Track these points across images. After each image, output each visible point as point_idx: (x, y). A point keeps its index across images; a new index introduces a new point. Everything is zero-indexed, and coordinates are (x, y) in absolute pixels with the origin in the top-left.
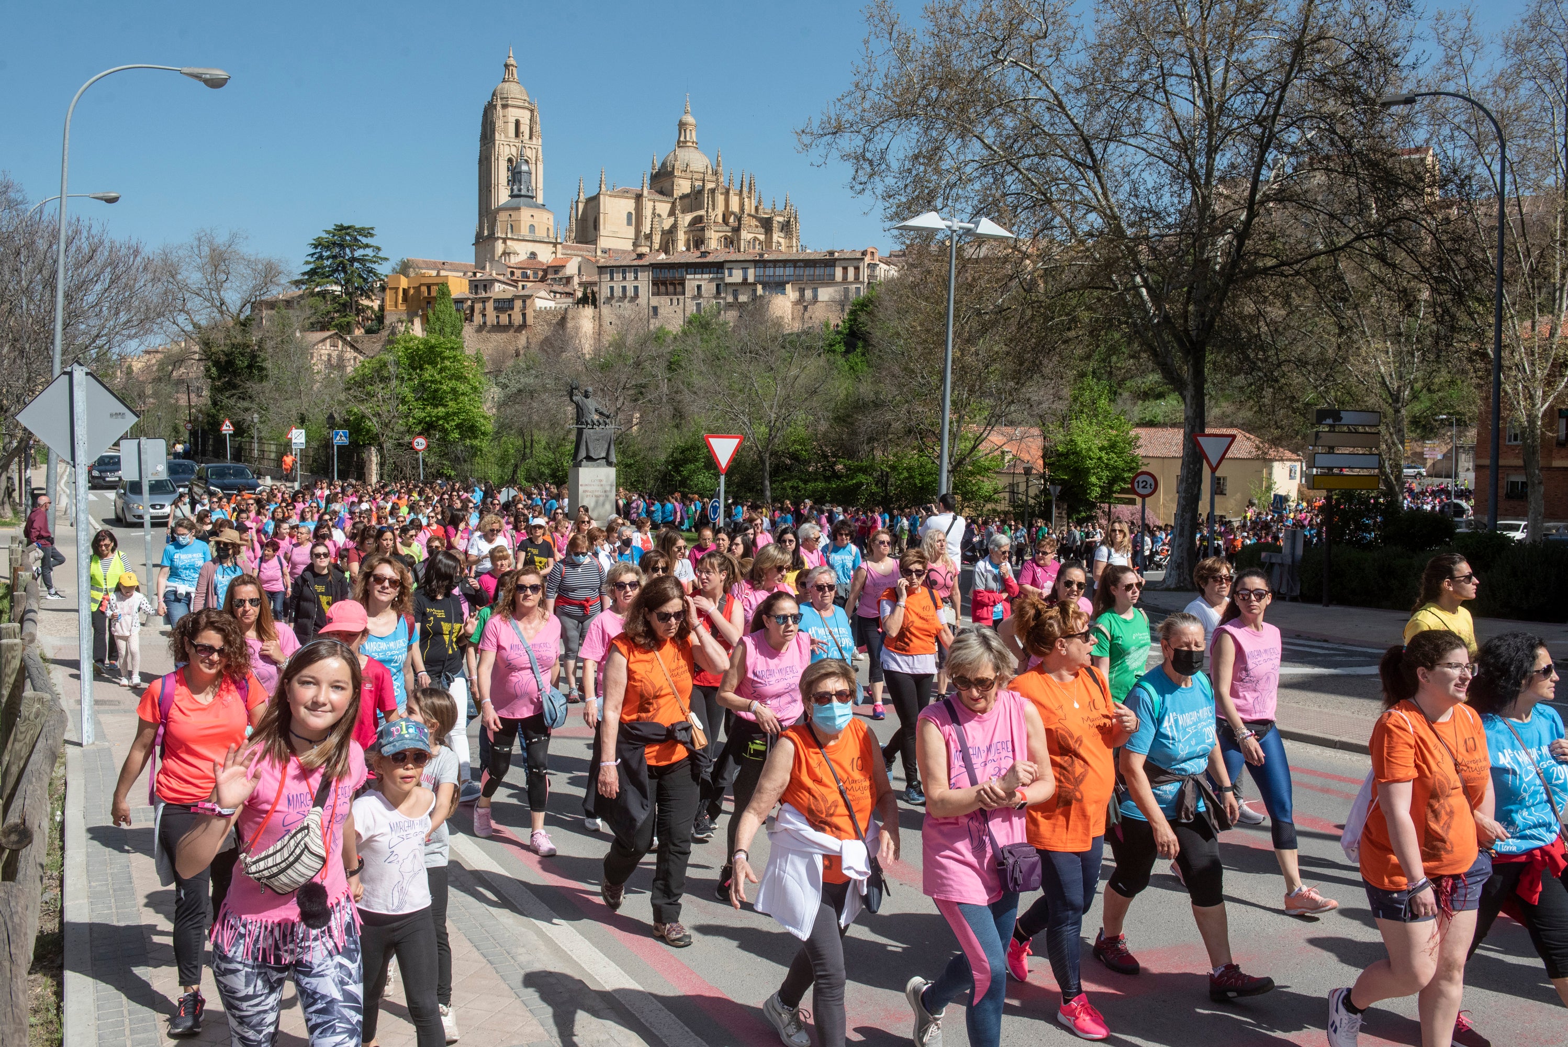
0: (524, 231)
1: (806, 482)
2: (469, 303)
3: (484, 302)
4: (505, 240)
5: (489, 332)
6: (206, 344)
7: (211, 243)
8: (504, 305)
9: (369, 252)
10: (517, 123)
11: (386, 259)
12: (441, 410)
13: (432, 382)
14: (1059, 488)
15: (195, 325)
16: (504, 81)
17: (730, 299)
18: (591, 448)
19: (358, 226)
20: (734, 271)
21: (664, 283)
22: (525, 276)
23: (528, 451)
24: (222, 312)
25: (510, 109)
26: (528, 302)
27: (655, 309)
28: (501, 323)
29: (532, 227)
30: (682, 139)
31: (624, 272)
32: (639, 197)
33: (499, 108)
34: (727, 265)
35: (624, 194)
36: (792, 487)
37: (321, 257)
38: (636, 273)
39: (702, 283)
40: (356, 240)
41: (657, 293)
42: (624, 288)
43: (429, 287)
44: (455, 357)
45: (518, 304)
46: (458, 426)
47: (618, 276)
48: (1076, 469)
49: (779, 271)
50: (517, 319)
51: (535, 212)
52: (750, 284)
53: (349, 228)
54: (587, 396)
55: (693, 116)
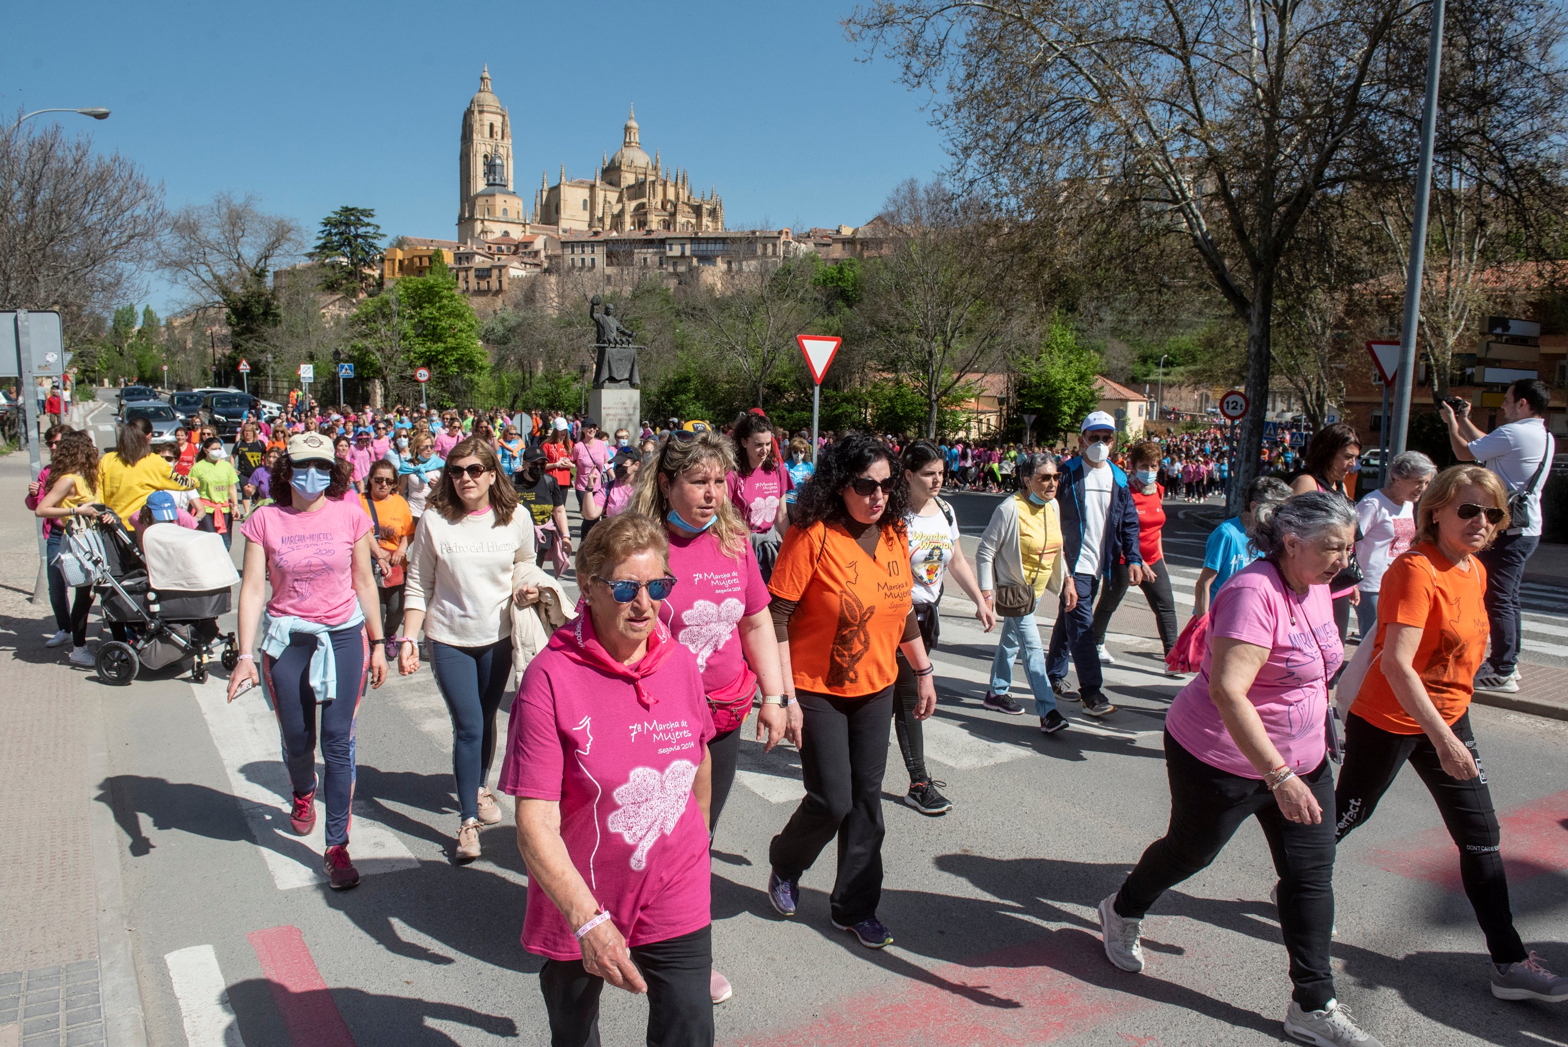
0: (499, 214)
1: (790, 412)
2: (455, 271)
3: (466, 271)
4: (483, 221)
5: (471, 296)
6: (225, 292)
7: (228, 204)
8: (483, 274)
9: (370, 230)
10: (492, 126)
11: (384, 236)
12: (440, 346)
13: (431, 319)
14: (1034, 417)
15: (215, 276)
16: (480, 91)
17: (671, 269)
18: (614, 368)
19: (360, 208)
20: (674, 247)
21: (616, 256)
22: (500, 250)
23: (527, 383)
24: (238, 265)
25: (485, 114)
26: (503, 271)
27: (609, 277)
28: (481, 288)
29: (505, 211)
30: (627, 140)
31: (583, 247)
32: (592, 187)
33: (476, 113)
34: (668, 242)
35: (580, 184)
36: (778, 417)
37: (330, 234)
38: (593, 247)
39: (648, 256)
40: (359, 219)
41: (610, 264)
42: (583, 260)
43: (420, 258)
44: (453, 296)
45: (495, 273)
46: (457, 361)
47: (578, 250)
48: (1048, 399)
49: (711, 247)
50: (495, 285)
51: (508, 198)
52: (687, 257)
53: (353, 209)
54: (607, 314)
55: (636, 120)
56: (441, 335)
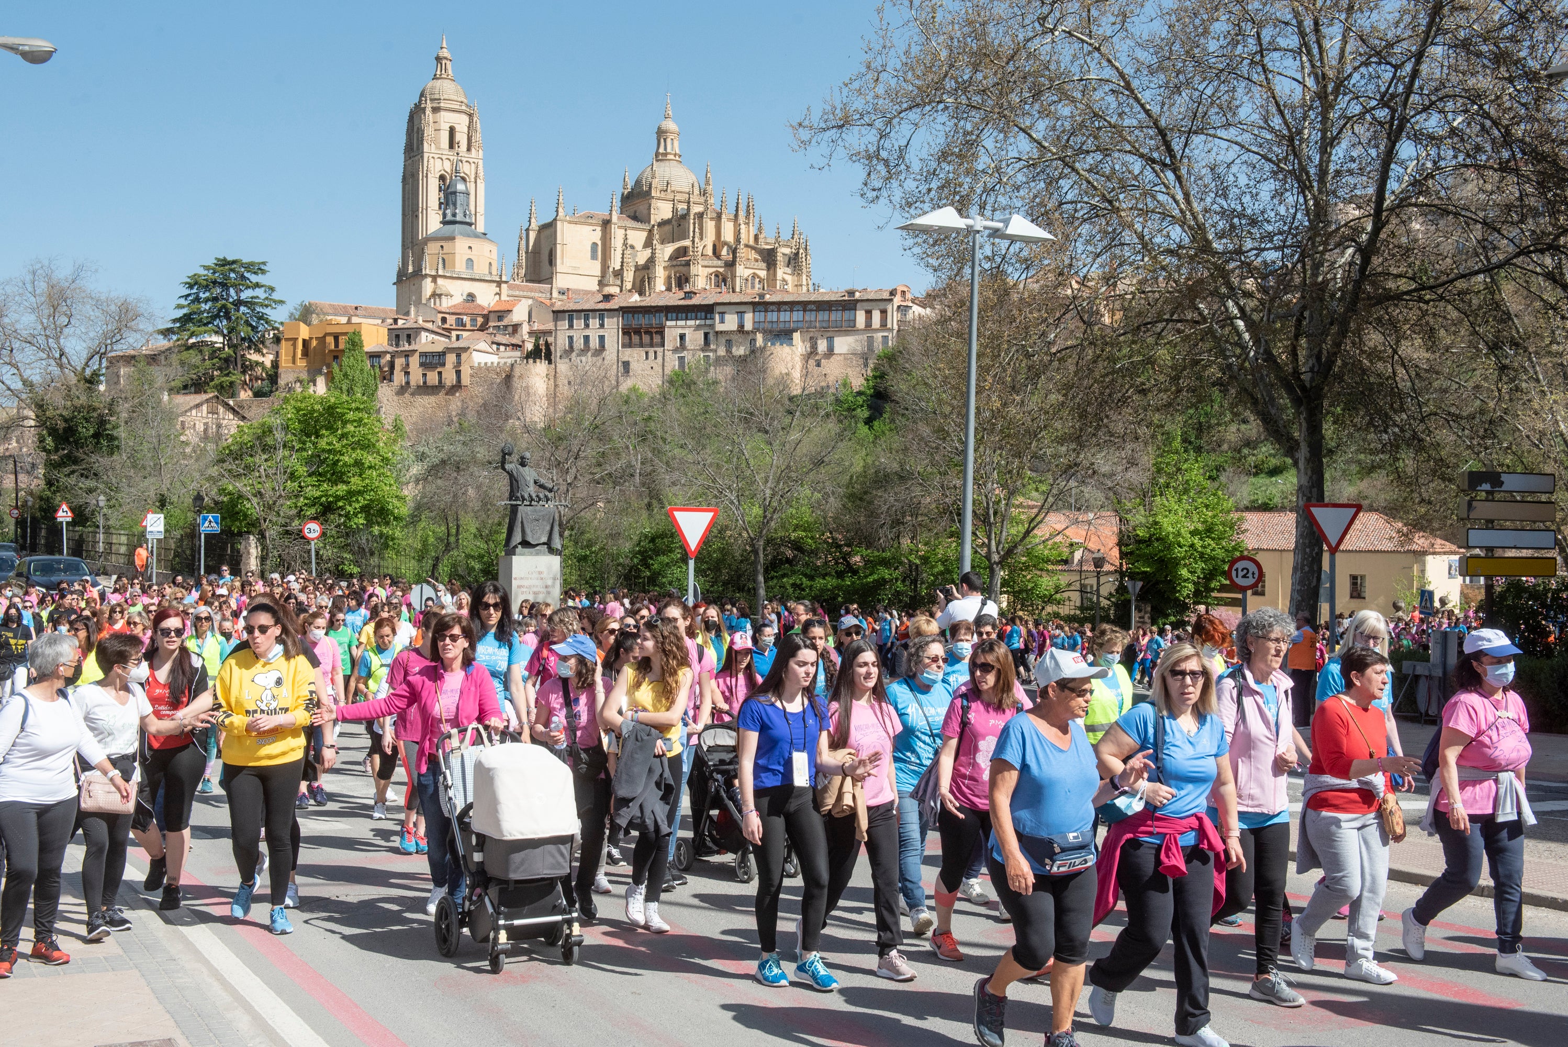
0: (460, 267)
1: (811, 578)
2: (388, 357)
3: (407, 356)
4: (434, 278)
5: (413, 394)
6: (40, 406)
7: (48, 277)
8: (433, 361)
9: (260, 293)
10: (452, 131)
11: (281, 302)
12: (342, 489)
13: (329, 451)
14: (1139, 584)
15: (25, 382)
16: (435, 78)
17: (722, 352)
18: (528, 531)
19: (245, 260)
20: (727, 317)
21: (638, 332)
22: (461, 324)
23: (452, 539)
24: (61, 366)
25: (443, 113)
26: (464, 356)
27: (626, 365)
28: (429, 383)
29: (470, 261)
30: (661, 150)
31: (587, 319)
32: (606, 224)
33: (428, 112)
34: (718, 309)
35: (588, 219)
36: (794, 585)
37: (197, 300)
38: (602, 318)
39: (686, 331)
40: (243, 277)
41: (629, 345)
42: (587, 338)
43: (336, 338)
44: (361, 420)
45: (451, 359)
46: (365, 509)
47: (579, 323)
48: (1161, 561)
49: (785, 316)
50: (449, 378)
51: (475, 243)
52: (748, 333)
53: (234, 262)
54: (523, 464)
55: (675, 121)
56: (343, 473)
